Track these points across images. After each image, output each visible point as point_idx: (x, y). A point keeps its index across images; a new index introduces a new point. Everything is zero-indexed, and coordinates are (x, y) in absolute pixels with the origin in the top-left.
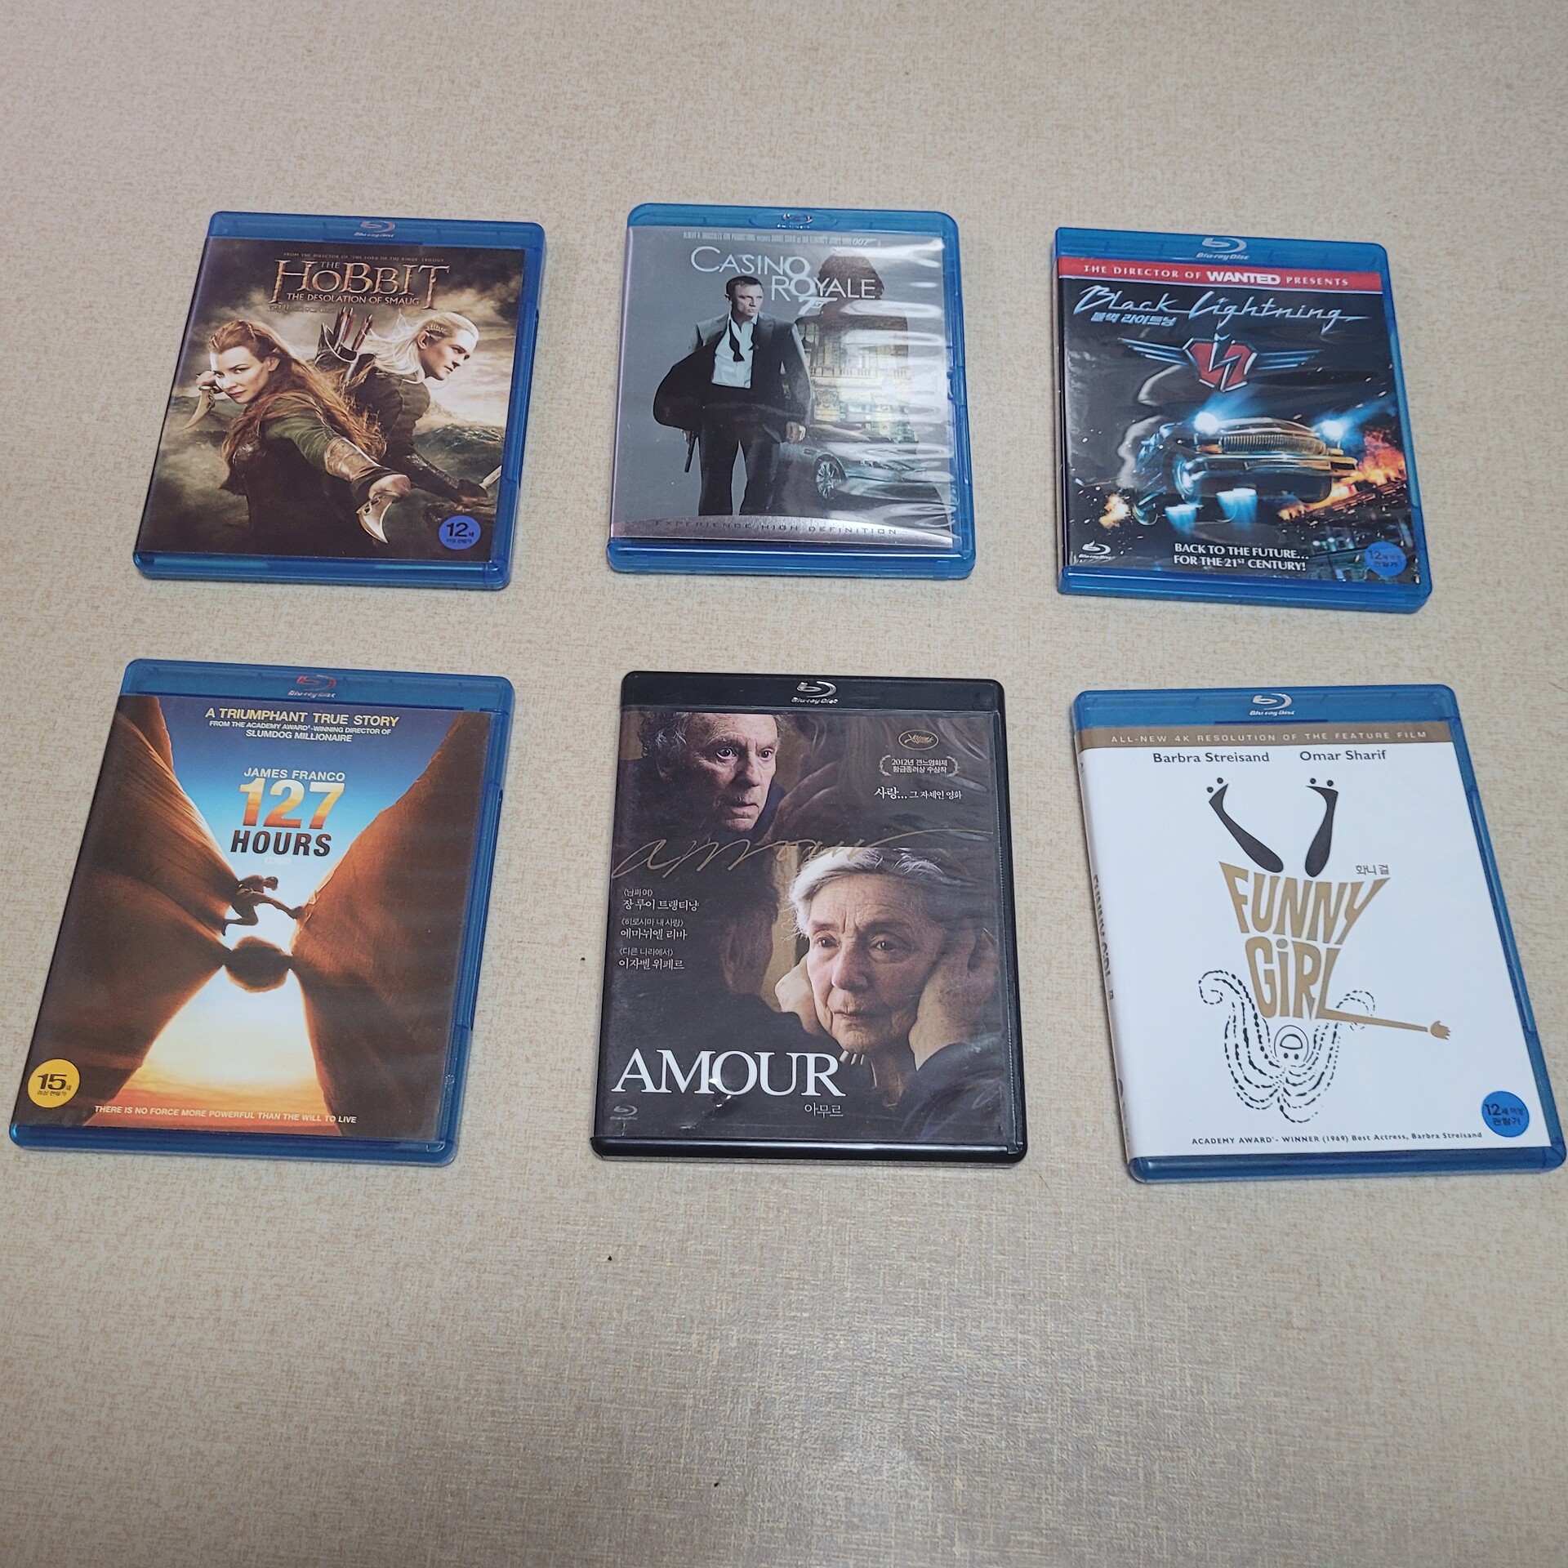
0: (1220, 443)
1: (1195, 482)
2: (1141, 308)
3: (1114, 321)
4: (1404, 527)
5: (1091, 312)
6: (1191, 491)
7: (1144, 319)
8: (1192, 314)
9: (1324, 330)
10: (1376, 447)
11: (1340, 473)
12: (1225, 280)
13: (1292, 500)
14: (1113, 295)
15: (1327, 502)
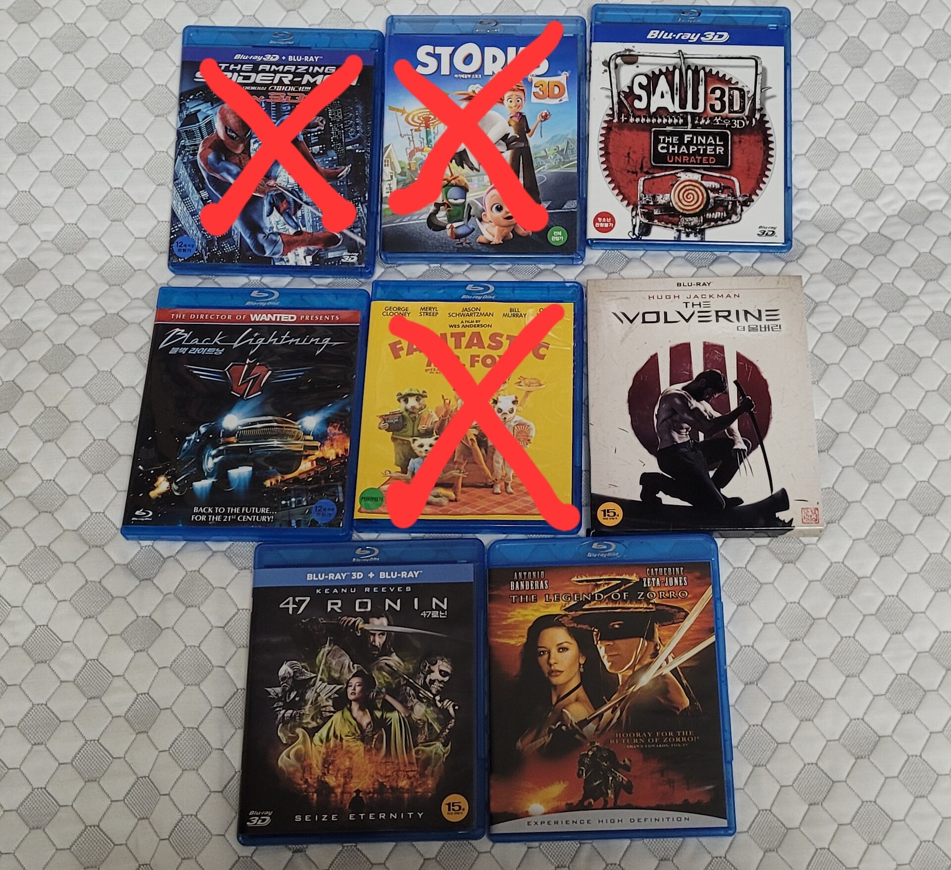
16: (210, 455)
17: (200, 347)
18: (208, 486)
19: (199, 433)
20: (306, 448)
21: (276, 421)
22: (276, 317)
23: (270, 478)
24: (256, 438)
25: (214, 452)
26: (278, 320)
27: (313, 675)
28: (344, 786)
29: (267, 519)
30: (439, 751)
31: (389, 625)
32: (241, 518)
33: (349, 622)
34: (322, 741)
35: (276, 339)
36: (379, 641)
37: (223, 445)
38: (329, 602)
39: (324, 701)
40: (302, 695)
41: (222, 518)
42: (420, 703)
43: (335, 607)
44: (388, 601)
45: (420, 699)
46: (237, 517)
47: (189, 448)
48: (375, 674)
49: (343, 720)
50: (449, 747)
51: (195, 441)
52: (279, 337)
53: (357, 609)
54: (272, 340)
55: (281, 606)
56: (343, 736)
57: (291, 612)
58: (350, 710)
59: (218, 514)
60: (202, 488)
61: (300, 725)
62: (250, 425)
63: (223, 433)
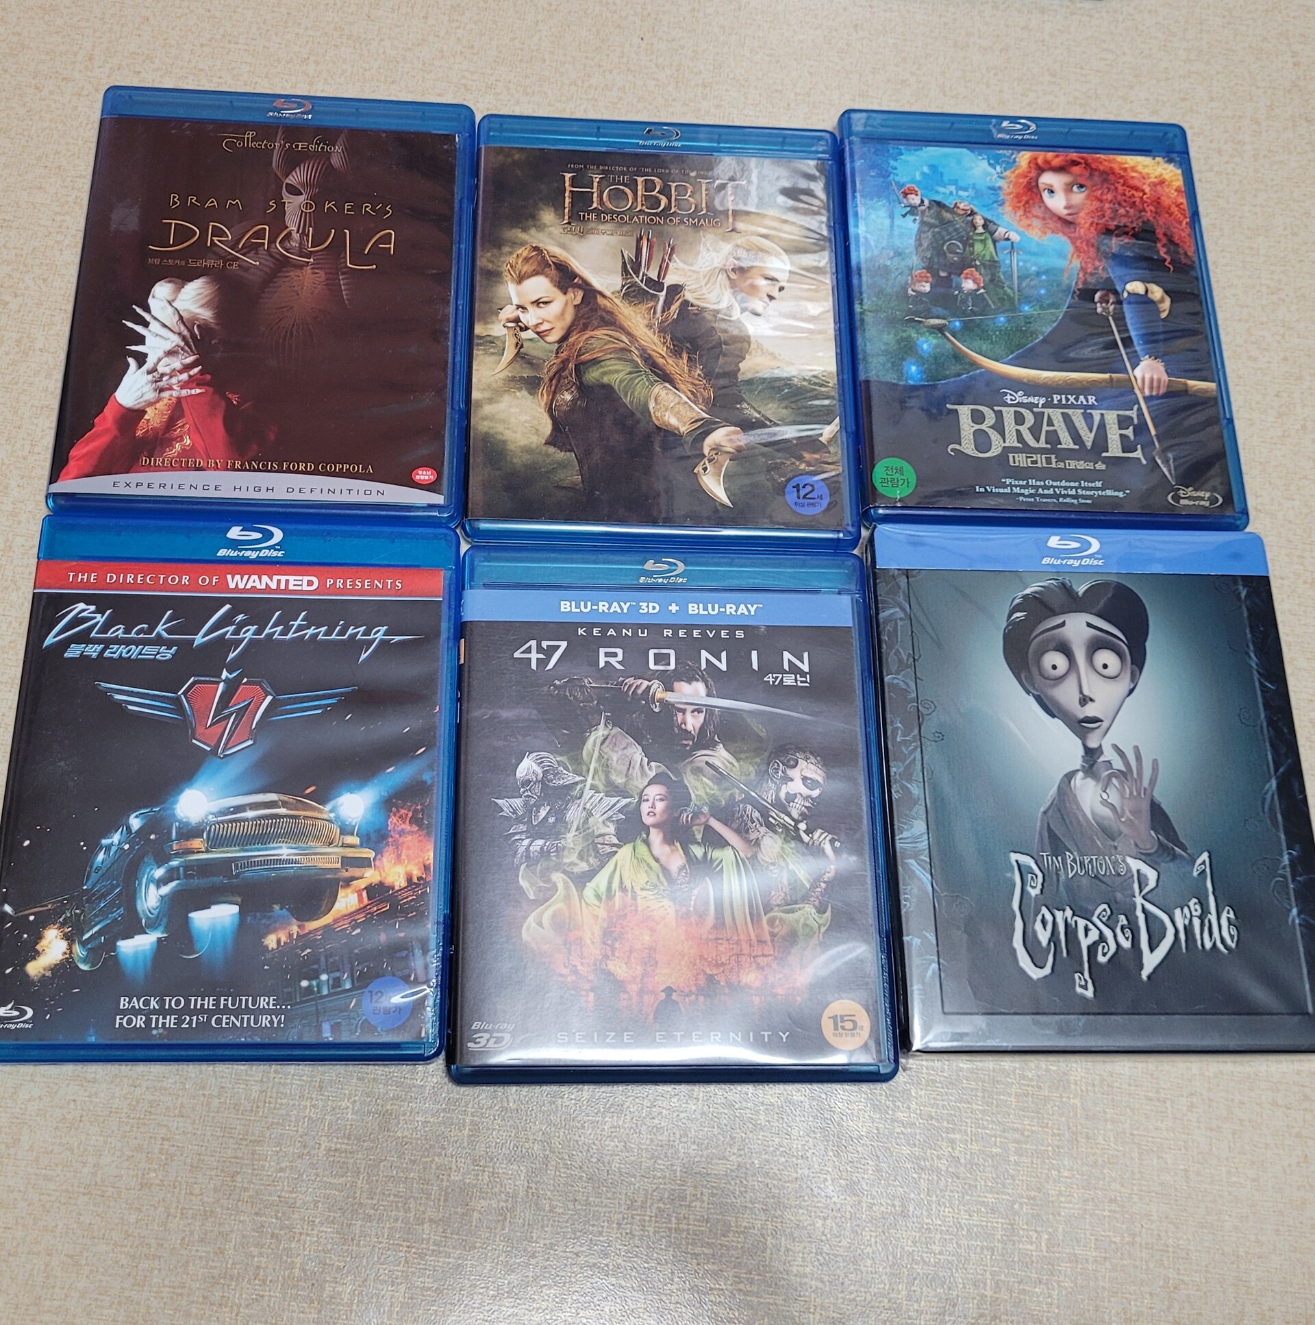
0: (205, 835)
1: (162, 898)
2: (133, 635)
3: (94, 655)
4: (417, 952)
5: (65, 644)
6: (155, 912)
7: (134, 651)
8: (199, 639)
9: (363, 657)
10: (402, 833)
11: (352, 872)
12: (248, 587)
13: (284, 917)
14: (99, 616)
15: (328, 919)
16: (151, 880)
17: (127, 642)
18: (148, 947)
19: (129, 829)
20: (347, 862)
21: (285, 804)
22: (279, 581)
23: (275, 931)
24: (245, 840)
25: (159, 873)
26: (283, 587)
27: (579, 779)
28: (642, 979)
29: (271, 1022)
30: (811, 922)
31: (709, 695)
32: (219, 1021)
33: (638, 687)
34: (598, 897)
35: (279, 628)
36: (693, 723)
37: (177, 855)
39: (601, 825)
40: (560, 813)
41: (180, 1021)
42: (771, 834)
45: (770, 826)
46: (209, 1019)
47: (108, 864)
48: (690, 780)
49: (635, 861)
50: (828, 913)
51: (120, 849)
52: (284, 622)
54: (273, 630)
59: (171, 1011)
60: (136, 954)
61: (559, 868)
62: (233, 813)
63: (179, 829)
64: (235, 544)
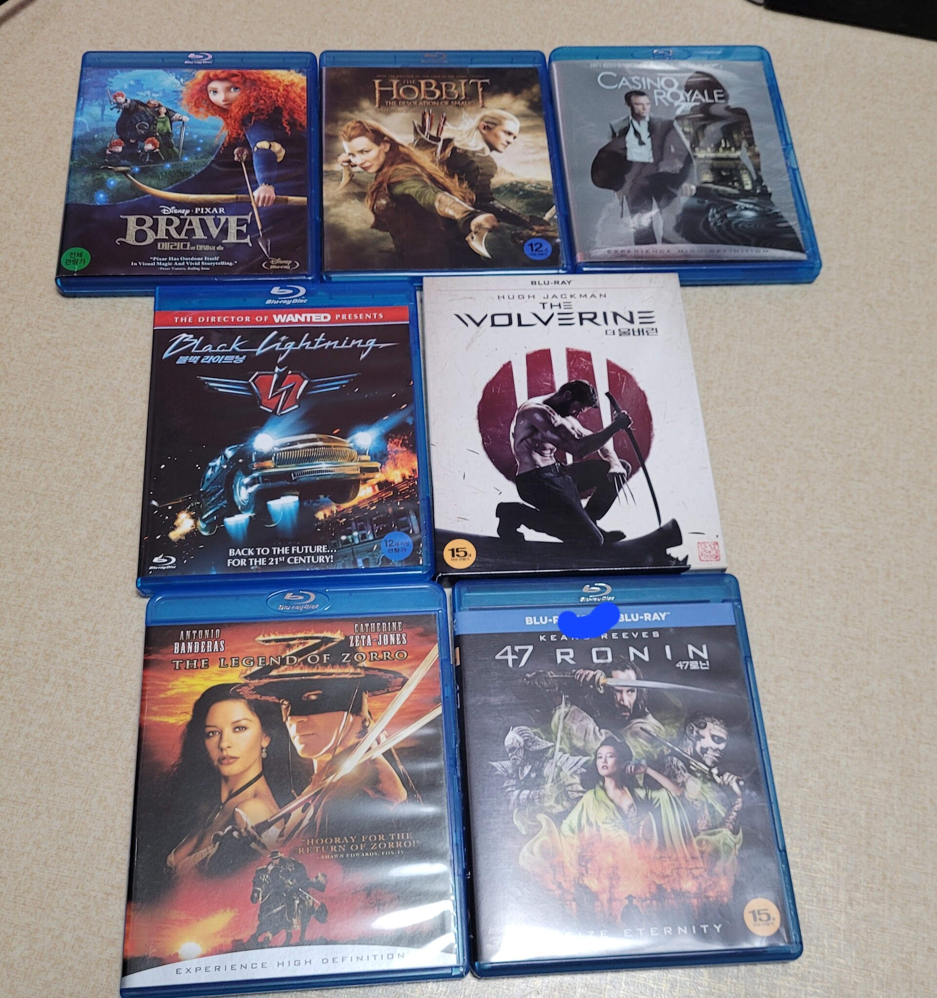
0: (273, 458)
1: (250, 494)
2: (218, 350)
3: (195, 362)
4: (413, 517)
5: (177, 357)
6: (246, 502)
7: (220, 359)
8: (259, 351)
9: (363, 356)
10: (396, 452)
11: (367, 475)
12: (287, 321)
13: (327, 502)
14: (196, 341)
15: (354, 502)
17: (215, 354)
18: (244, 521)
19: (225, 457)
20: (364, 470)
21: (321, 440)
22: (306, 317)
23: (322, 509)
24: (299, 461)
26: (309, 320)
27: (550, 744)
28: (610, 891)
29: (325, 559)
30: (729, 841)
31: (638, 678)
32: (292, 560)
33: (586, 676)
34: (572, 831)
35: (309, 343)
36: (629, 699)
37: (257, 470)
38: (558, 651)
39: (569, 778)
40: (539, 770)
41: (268, 561)
42: (692, 777)
43: (566, 658)
44: (632, 650)
45: (691, 772)
46: (286, 559)
47: (214, 476)
48: (630, 741)
49: (597, 802)
50: (740, 835)
51: (221, 468)
52: (312, 339)
53: (595, 660)
54: (305, 344)
55: (498, 657)
56: (600, 823)
57: (510, 664)
58: (604, 788)
59: (262, 556)
60: (237, 526)
61: (542, 810)
62: (289, 446)
63: (256, 456)
64: (275, 297)
